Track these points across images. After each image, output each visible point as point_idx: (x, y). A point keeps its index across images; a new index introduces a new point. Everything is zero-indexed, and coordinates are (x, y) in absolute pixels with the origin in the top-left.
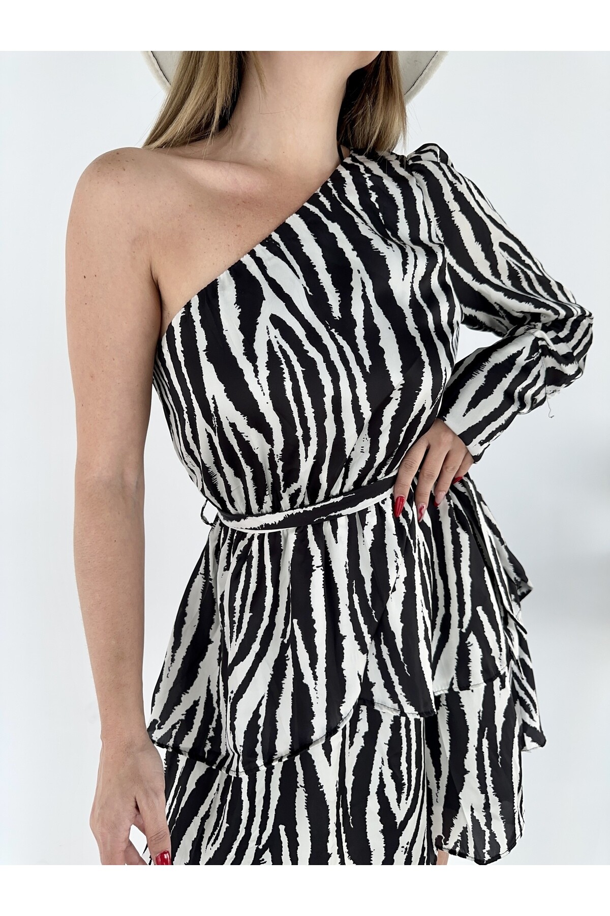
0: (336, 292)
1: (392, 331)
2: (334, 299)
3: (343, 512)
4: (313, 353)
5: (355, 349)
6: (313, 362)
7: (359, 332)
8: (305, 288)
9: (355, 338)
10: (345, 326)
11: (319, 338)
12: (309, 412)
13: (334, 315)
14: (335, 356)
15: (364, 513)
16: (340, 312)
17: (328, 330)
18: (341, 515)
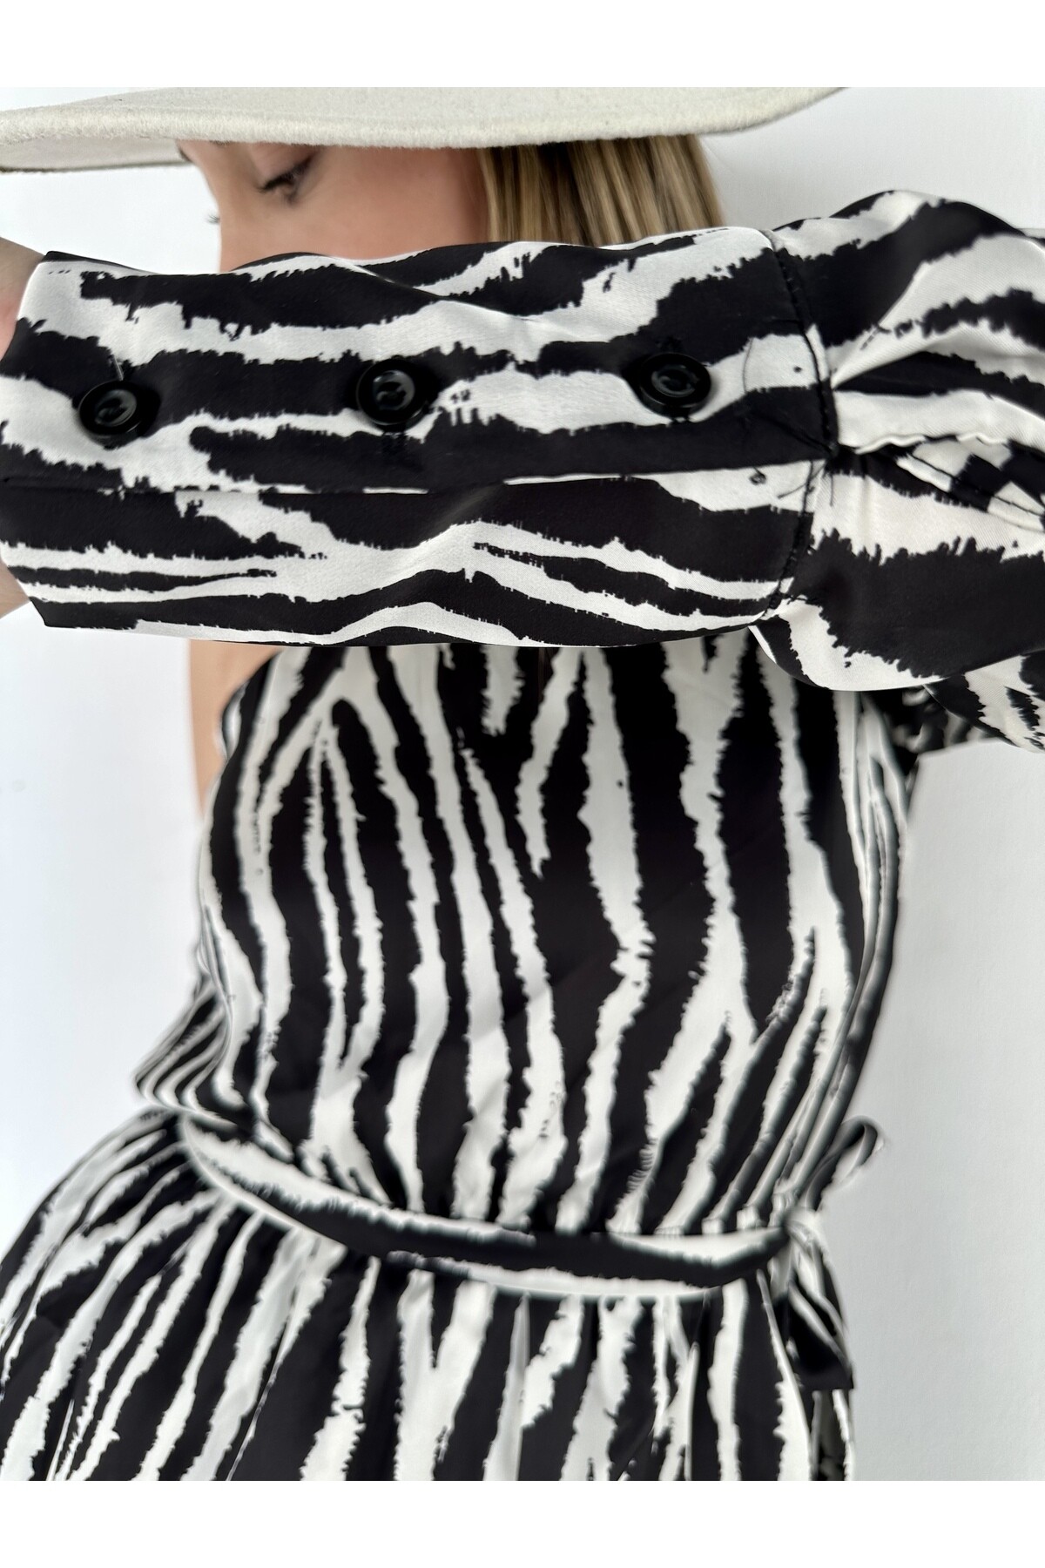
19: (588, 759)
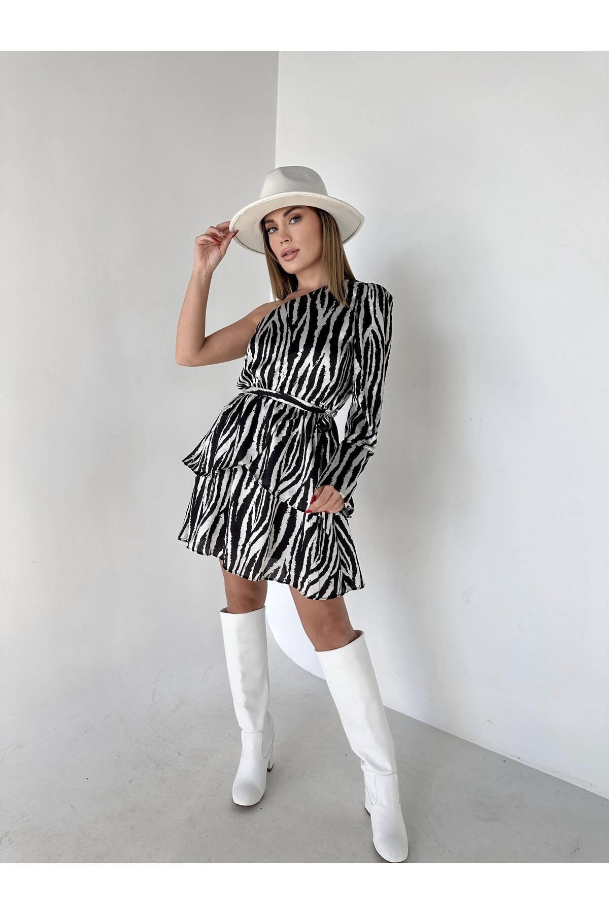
2: (295, 318)
3: (273, 398)
4: (279, 332)
5: (292, 334)
6: (277, 334)
7: (297, 330)
10: (293, 328)
12: (268, 349)
14: (284, 335)
15: (279, 403)
18: (271, 398)
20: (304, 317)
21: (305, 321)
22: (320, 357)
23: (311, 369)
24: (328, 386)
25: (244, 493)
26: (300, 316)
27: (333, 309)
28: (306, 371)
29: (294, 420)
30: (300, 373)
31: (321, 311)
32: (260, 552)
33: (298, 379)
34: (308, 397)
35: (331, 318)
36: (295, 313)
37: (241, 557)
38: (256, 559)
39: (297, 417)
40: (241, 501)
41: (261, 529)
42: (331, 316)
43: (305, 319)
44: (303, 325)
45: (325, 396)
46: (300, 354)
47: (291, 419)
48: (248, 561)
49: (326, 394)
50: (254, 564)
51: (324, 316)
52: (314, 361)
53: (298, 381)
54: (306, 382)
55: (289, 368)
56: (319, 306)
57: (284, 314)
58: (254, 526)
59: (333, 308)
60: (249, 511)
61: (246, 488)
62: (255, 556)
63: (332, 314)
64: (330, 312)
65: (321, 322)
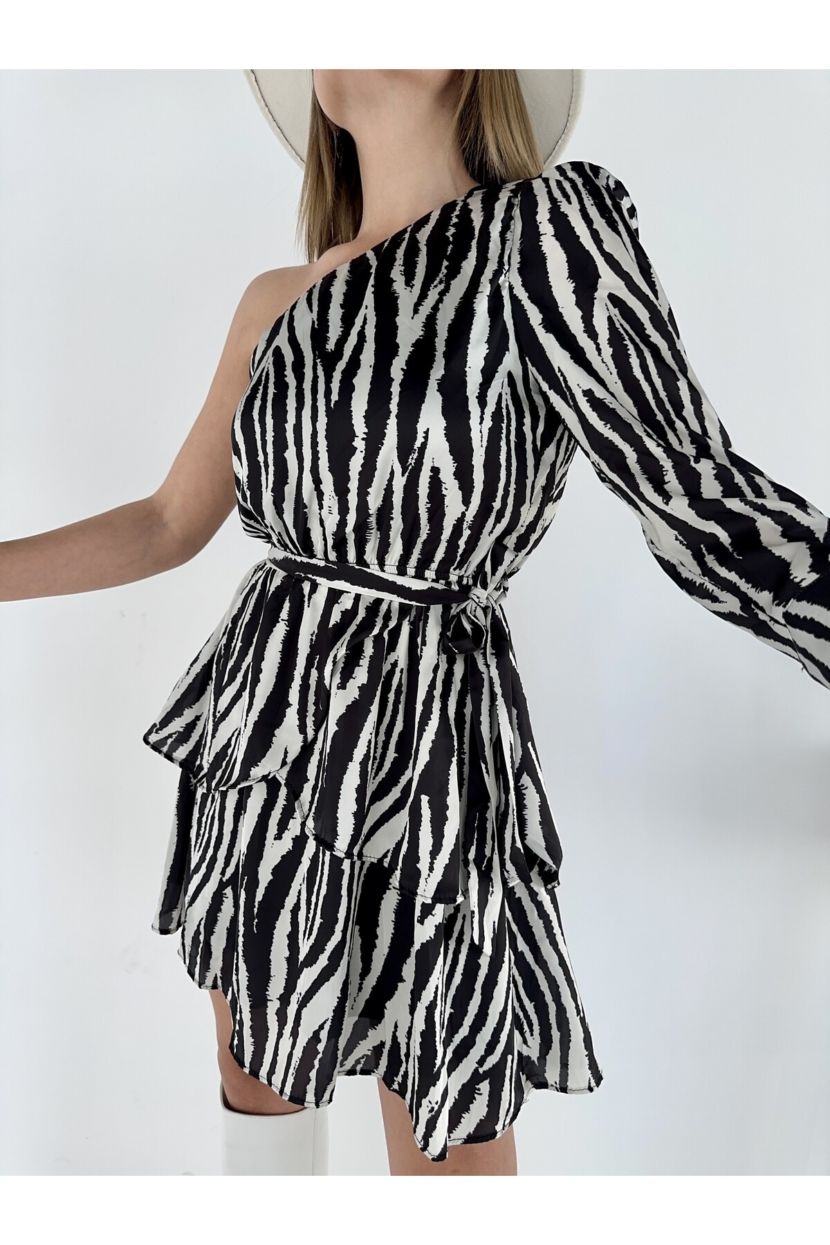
0: (341, 327)
1: (372, 369)
7: (341, 366)
8: (313, 322)
9: (334, 370)
11: (303, 366)
13: (327, 347)
16: (335, 345)
17: (314, 360)
19: (361, 357)
20: (359, 321)
21: (362, 336)
22: (418, 444)
23: (399, 483)
24: (460, 521)
25: (275, 851)
26: (348, 321)
27: (442, 287)
28: (389, 491)
29: (386, 635)
30: (374, 502)
31: (406, 297)
32: (327, 1027)
33: (373, 520)
34: (413, 562)
35: (439, 315)
36: (335, 314)
37: (280, 1035)
38: (321, 1047)
39: (392, 624)
40: (265, 875)
41: (323, 961)
42: (435, 308)
43: (363, 327)
44: (358, 349)
45: (460, 551)
46: (359, 444)
47: (376, 631)
48: (298, 1053)
49: (462, 544)
50: (316, 1063)
51: (416, 311)
52: (403, 459)
53: (374, 525)
54: (397, 524)
55: (341, 490)
56: (399, 285)
57: (305, 322)
58: (304, 948)
59: (441, 282)
60: (290, 902)
61: (278, 837)
62: (315, 1038)
63: (440, 300)
64: (433, 295)
65: (409, 330)
